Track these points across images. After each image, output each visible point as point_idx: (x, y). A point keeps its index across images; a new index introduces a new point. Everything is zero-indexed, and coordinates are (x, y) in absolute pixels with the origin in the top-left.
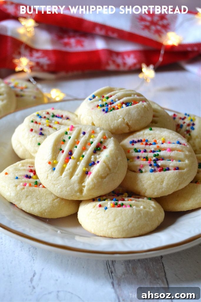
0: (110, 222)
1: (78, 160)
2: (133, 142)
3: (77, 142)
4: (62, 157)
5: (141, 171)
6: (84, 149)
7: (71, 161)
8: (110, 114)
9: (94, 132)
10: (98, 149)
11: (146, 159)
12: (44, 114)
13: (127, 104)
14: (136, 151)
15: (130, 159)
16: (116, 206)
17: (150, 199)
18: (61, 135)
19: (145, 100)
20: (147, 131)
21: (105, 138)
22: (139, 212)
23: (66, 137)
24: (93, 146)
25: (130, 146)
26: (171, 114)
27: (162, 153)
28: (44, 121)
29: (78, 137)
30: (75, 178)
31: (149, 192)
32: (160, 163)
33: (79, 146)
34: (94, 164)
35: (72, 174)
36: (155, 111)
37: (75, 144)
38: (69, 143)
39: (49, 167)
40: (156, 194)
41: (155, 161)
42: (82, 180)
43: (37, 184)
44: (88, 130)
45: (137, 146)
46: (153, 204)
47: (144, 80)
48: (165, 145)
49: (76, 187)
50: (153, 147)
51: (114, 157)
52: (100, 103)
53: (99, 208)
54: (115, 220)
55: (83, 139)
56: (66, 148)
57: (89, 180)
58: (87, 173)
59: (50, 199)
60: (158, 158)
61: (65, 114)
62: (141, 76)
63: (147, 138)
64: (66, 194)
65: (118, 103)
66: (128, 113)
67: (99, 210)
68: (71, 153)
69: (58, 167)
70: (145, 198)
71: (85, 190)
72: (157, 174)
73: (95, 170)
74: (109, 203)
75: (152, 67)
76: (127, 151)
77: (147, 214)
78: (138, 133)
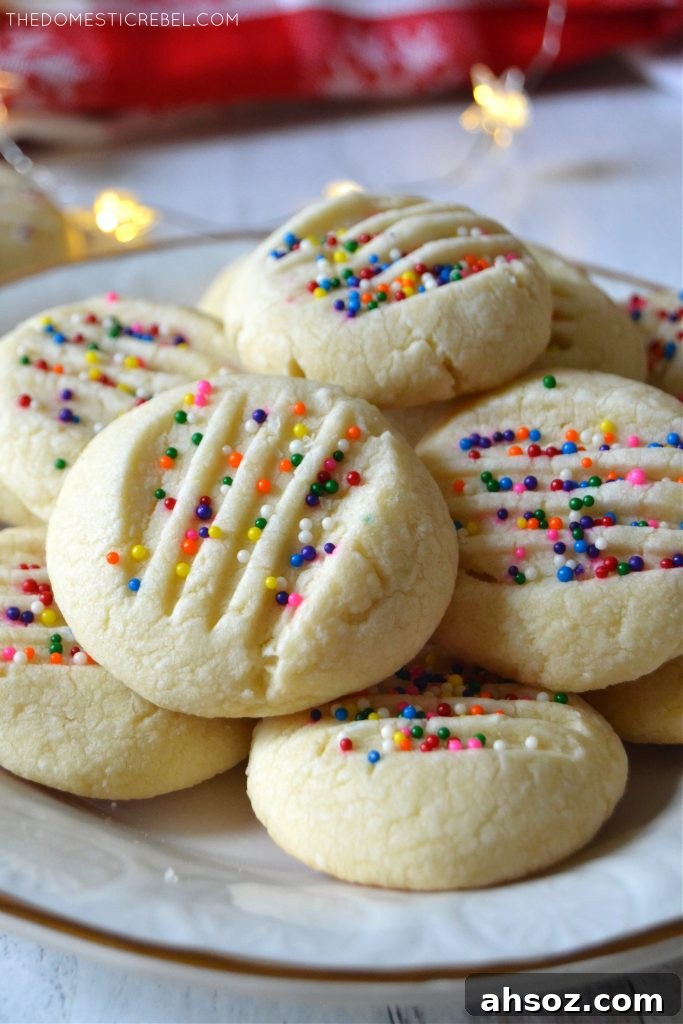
0: (397, 821)
1: (240, 540)
2: (476, 444)
3: (232, 458)
4: (167, 528)
5: (517, 577)
6: (265, 488)
7: (208, 549)
8: (371, 320)
9: (303, 411)
10: (326, 488)
11: (539, 519)
12: (74, 324)
13: (440, 271)
14: (494, 484)
15: (465, 521)
16: (420, 743)
17: (563, 697)
18: (160, 428)
19: (514, 251)
20: (534, 393)
21: (354, 435)
22: (521, 768)
23: (181, 438)
24: (303, 474)
25: (462, 462)
26: (620, 293)
27: (607, 494)
28: (76, 357)
29: (233, 435)
30: (233, 621)
31: (558, 671)
32: (600, 537)
33: (242, 475)
34: (310, 556)
35: (214, 608)
36: (559, 291)
37: (222, 468)
38: (196, 462)
39: (112, 575)
40: (588, 678)
41: (580, 529)
42: (261, 631)
43: (62, 649)
44: (277, 402)
45: (494, 459)
46: (576, 721)
47: (485, 138)
48: (618, 456)
49: (239, 664)
50: (563, 467)
51: (396, 522)
52: (321, 271)
53: (340, 757)
54: (416, 812)
55: (255, 443)
56: (184, 486)
57: (293, 631)
58: (281, 599)
59: (122, 716)
60: (592, 516)
61: (168, 319)
62: (468, 119)
63: (534, 422)
64: (192, 693)
65: (401, 268)
66: (450, 314)
67: (342, 767)
68: (205, 510)
69: (152, 576)
70: (542, 696)
71: (278, 675)
72: (592, 586)
73: (319, 582)
74: (385, 731)
75: (513, 78)
76: (451, 485)
77: (558, 772)
78: (495, 403)
